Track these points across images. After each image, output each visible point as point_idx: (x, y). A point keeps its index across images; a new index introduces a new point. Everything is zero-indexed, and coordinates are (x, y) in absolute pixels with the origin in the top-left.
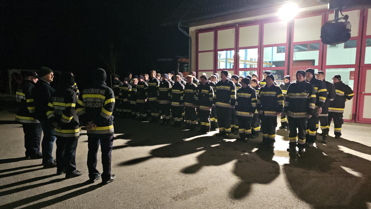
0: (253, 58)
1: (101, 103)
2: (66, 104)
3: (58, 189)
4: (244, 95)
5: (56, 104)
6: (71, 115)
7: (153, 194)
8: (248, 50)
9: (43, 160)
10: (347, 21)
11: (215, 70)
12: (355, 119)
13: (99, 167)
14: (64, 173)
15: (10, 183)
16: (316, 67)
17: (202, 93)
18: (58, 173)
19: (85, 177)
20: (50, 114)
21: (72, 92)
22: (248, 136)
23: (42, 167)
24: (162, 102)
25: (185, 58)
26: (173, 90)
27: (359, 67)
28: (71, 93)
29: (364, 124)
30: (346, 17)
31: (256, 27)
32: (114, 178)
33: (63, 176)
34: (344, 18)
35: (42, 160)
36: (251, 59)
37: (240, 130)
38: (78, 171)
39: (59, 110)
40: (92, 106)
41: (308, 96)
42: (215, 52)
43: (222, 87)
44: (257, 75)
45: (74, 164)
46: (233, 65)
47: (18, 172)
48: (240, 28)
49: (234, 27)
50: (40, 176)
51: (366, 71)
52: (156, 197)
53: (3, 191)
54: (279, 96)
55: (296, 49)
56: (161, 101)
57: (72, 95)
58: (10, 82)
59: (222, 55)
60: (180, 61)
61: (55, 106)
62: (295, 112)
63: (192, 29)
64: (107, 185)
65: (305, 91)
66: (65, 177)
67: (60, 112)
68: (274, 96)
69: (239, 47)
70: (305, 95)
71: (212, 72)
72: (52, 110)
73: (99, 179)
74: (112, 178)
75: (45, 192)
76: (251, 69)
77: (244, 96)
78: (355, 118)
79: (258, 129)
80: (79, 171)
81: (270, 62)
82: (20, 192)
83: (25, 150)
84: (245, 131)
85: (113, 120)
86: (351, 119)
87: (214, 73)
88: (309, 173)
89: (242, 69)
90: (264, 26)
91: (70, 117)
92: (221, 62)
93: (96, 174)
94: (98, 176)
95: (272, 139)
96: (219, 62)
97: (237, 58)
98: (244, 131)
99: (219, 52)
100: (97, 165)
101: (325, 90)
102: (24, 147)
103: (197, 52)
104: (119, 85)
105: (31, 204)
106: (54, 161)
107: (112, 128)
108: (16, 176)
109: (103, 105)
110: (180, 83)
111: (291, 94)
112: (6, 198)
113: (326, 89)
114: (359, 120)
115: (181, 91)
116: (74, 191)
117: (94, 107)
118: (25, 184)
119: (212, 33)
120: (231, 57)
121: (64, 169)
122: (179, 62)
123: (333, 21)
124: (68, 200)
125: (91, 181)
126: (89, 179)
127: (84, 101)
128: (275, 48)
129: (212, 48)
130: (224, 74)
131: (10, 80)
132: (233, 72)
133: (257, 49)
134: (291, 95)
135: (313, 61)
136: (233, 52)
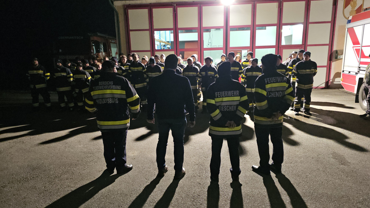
11: (153, 51)
27: (278, 47)
31: (195, 9)
51: (283, 50)
63: (118, 4)
65: (313, 68)
70: (313, 71)
90: (202, 8)
103: (128, 30)
119: (145, 11)
129: (147, 27)
134: (301, 72)
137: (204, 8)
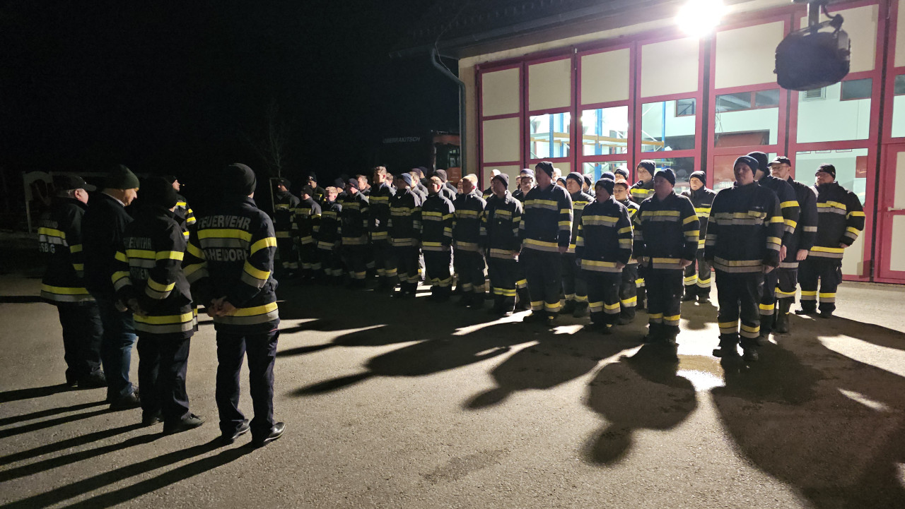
0: (617, 129)
1: (242, 249)
2: (157, 252)
3: (145, 459)
4: (600, 221)
5: (133, 253)
6: (169, 280)
7: (376, 468)
8: (605, 111)
9: (108, 389)
10: (840, 30)
11: (525, 163)
12: (871, 274)
13: (245, 405)
14: (160, 421)
15: (28, 449)
16: (773, 149)
17: (495, 217)
18: (147, 422)
19: (211, 428)
20: (119, 279)
21: (169, 224)
22: (613, 318)
23: (107, 406)
24: (398, 242)
25: (449, 134)
26: (423, 213)
27: (879, 145)
28: (167, 226)
29: (895, 285)
30: (837, 21)
31: (623, 55)
32: (280, 431)
33: (158, 427)
34: (832, 24)
35: (106, 389)
36: (612, 133)
37: (591, 305)
38: (193, 416)
39: (140, 268)
40: (220, 257)
41: (765, 220)
42: (524, 116)
43: (538, 202)
44: (627, 172)
45: (184, 398)
46: (569, 147)
47: (49, 421)
48: (583, 57)
49: (568, 55)
50: (101, 430)
51: (896, 154)
52: (383, 475)
53: (14, 467)
54: (687, 221)
55: (722, 105)
56: (396, 240)
57: (171, 230)
58: (27, 203)
59: (541, 124)
60: (437, 143)
61: (131, 260)
62: (732, 260)
63: (466, 63)
64: (264, 448)
65: (757, 207)
66: (162, 431)
67: (142, 274)
68: (675, 220)
69: (583, 103)
70: (757, 217)
71: (517, 168)
72: (124, 270)
73: (245, 433)
74: (276, 430)
75: (114, 469)
76: (613, 157)
77: (602, 224)
78: (871, 270)
79: (632, 303)
80: (197, 415)
81: (659, 139)
82: (54, 469)
83: (65, 366)
84: (606, 306)
85: (274, 289)
86: (861, 274)
87: (521, 168)
88: (760, 407)
89: (590, 159)
90: (641, 50)
91: (167, 284)
92: (538, 143)
93: (238, 423)
94: (242, 427)
95: (671, 326)
96: (535, 143)
97: (576, 132)
98: (603, 307)
99: (532, 118)
100: (241, 398)
101: (795, 204)
102: (64, 359)
103: (480, 119)
104: (289, 203)
105: (82, 498)
106: (136, 393)
107: (273, 308)
108: (45, 430)
109: (246, 255)
110: (441, 195)
111: (721, 215)
112: (20, 485)
113: (796, 202)
114: (881, 276)
115: (443, 215)
116: (184, 464)
117: (226, 260)
118: (66, 449)
119: (515, 72)
120: (562, 129)
121: (160, 412)
122: (437, 145)
123: (806, 31)
124: (171, 486)
125: (225, 439)
126: (220, 433)
127: (202, 247)
128: (671, 105)
129: (516, 109)
130: (545, 170)
131: (28, 198)
132: (567, 165)
133: (626, 108)
134: (721, 219)
135: (765, 134)
136: (567, 116)
137: (646, 49)
